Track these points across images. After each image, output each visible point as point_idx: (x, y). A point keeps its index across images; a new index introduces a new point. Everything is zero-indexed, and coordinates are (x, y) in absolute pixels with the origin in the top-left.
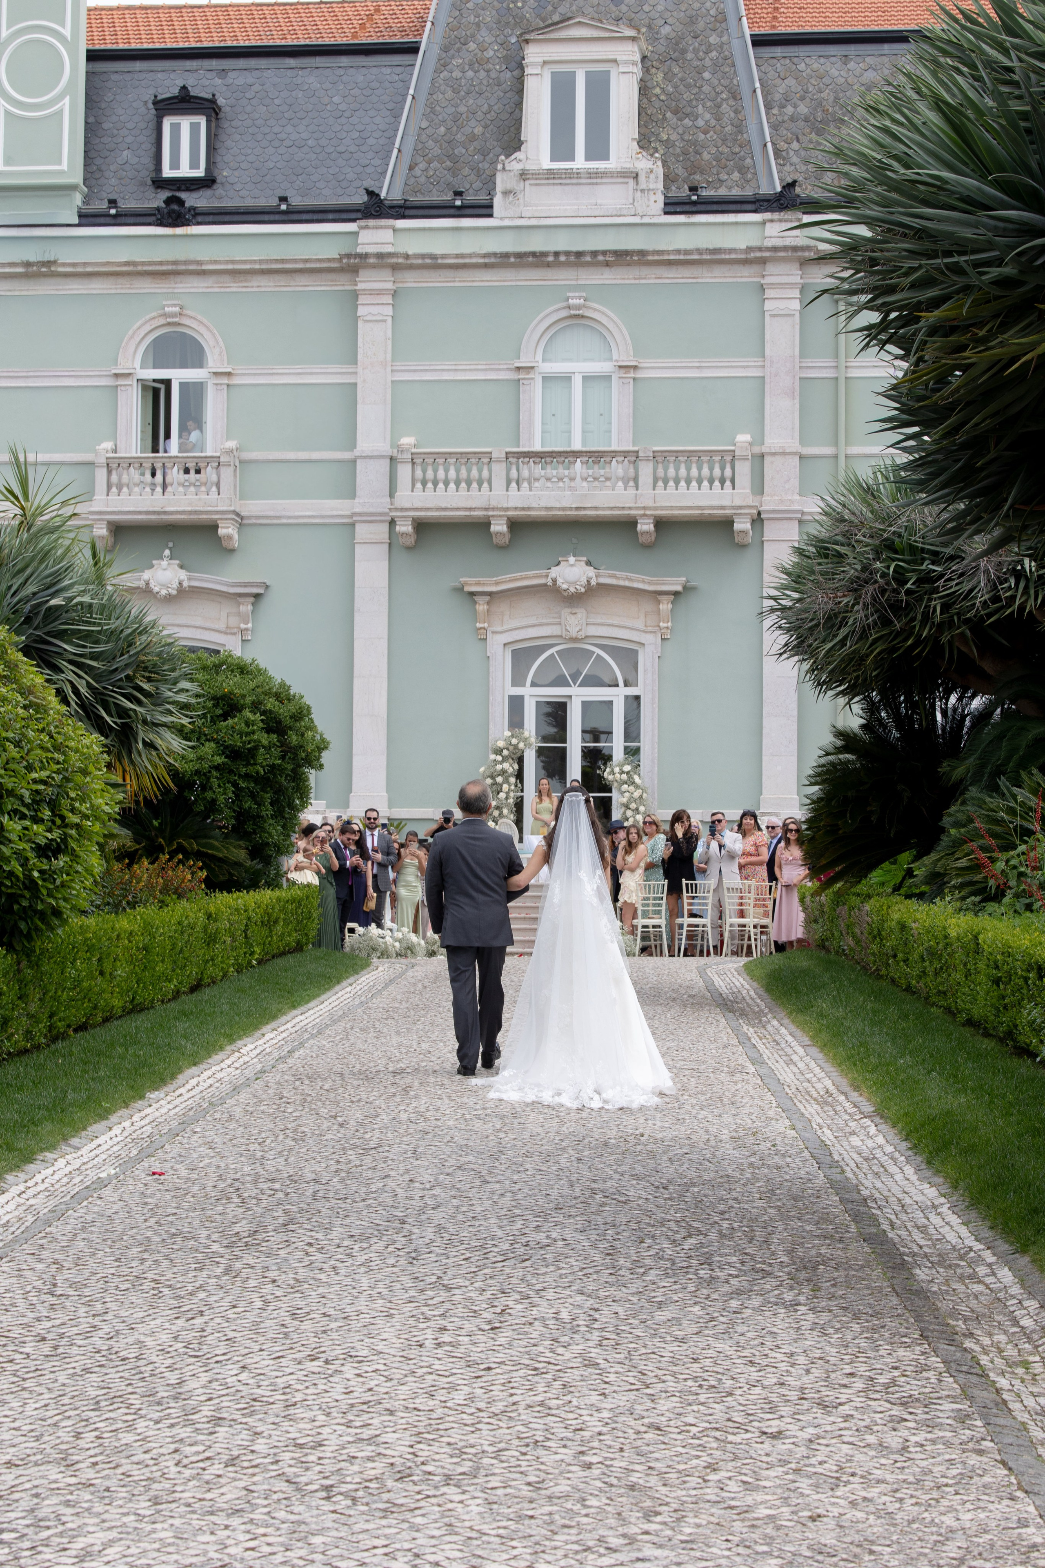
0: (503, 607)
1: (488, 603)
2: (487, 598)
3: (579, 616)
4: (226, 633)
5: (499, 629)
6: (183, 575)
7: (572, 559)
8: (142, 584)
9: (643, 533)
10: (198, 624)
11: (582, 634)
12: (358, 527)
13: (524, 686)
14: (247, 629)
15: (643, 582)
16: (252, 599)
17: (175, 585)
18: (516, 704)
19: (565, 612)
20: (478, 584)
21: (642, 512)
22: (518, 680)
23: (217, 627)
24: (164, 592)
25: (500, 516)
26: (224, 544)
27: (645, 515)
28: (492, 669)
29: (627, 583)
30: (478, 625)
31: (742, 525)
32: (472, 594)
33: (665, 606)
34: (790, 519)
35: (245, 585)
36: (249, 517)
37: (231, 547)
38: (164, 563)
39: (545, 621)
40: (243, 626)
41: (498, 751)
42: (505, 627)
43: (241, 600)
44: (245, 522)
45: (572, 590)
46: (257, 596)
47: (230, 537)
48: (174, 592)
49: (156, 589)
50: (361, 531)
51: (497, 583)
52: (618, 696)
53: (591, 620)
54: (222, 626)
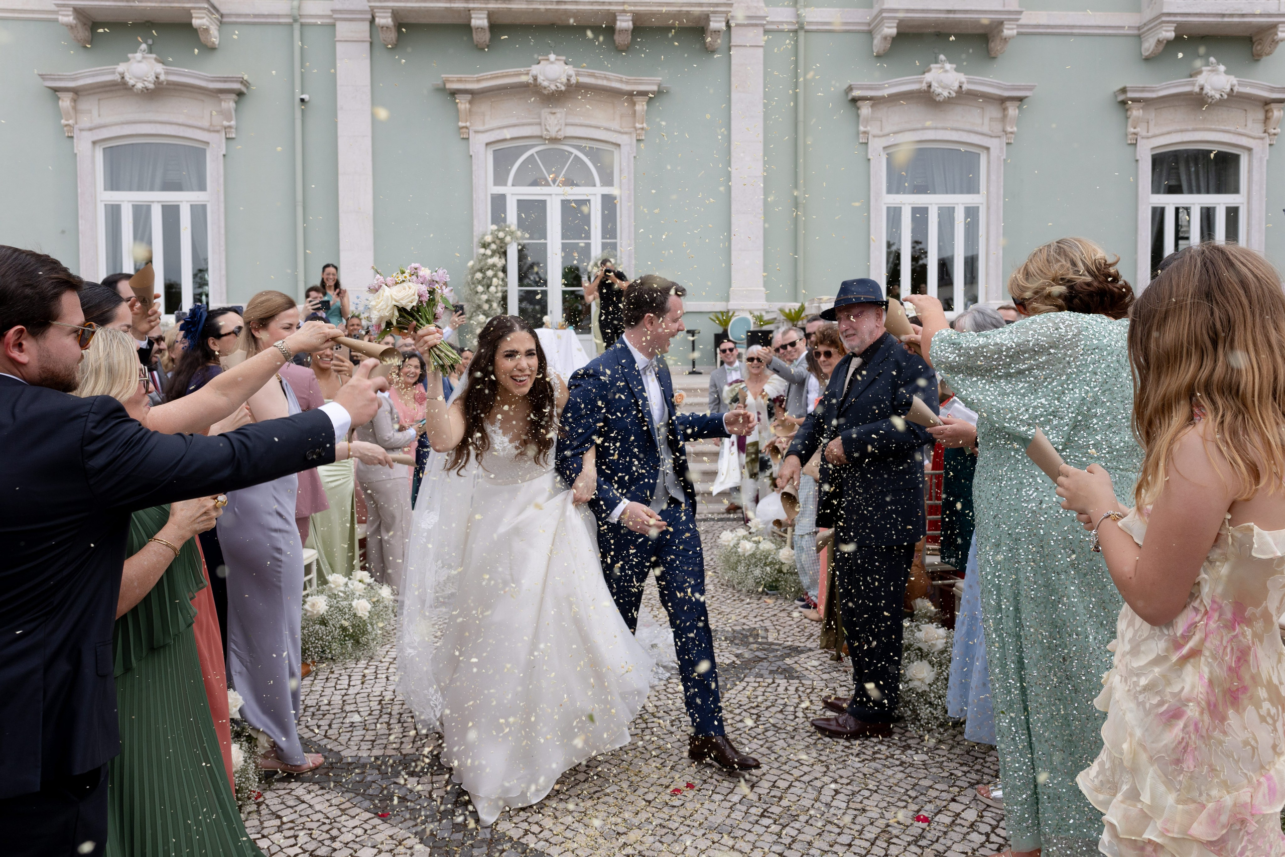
0: (484, 107)
1: (470, 102)
2: (469, 97)
3: (558, 115)
4: (209, 130)
5: (481, 128)
6: (159, 68)
7: (552, 57)
8: (117, 78)
9: (622, 31)
10: (180, 121)
11: (561, 135)
12: (339, 25)
13: (505, 184)
14: (230, 127)
15: (621, 81)
16: (234, 96)
17: (152, 78)
18: (499, 202)
19: (545, 112)
20: (460, 81)
21: (621, 8)
22: (500, 179)
23: (199, 124)
24: (140, 85)
25: (481, 9)
26: (202, 38)
27: (624, 11)
28: (474, 167)
29: (605, 83)
30: (461, 124)
31: (716, 24)
32: (454, 93)
33: (641, 106)
34: (756, 25)
35: (225, 80)
36: (229, 15)
37: (209, 44)
38: (139, 55)
39: (525, 121)
40: (226, 123)
41: (485, 246)
42: (487, 127)
43: (222, 96)
44: (225, 20)
45: (553, 87)
46: (240, 94)
47: (207, 30)
48: (151, 86)
49: (131, 82)
50: (343, 29)
51: (479, 81)
52: (594, 194)
53: (570, 121)
54: (206, 124)
